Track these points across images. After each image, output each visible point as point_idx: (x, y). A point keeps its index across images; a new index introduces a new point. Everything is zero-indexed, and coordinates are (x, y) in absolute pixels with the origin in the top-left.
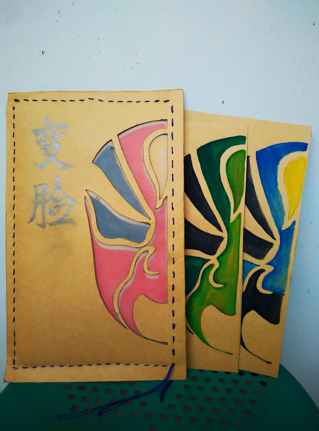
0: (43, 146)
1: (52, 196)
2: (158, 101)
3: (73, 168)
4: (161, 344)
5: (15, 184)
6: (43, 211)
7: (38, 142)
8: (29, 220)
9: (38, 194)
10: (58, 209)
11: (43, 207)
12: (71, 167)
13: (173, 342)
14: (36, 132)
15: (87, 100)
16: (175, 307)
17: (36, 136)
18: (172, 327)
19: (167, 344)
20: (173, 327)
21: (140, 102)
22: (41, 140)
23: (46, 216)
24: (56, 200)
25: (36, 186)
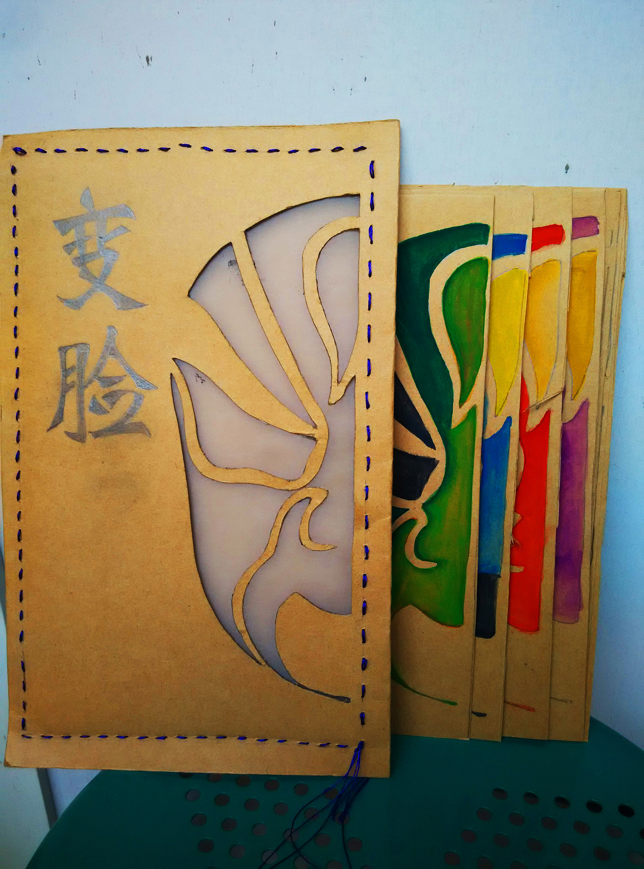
0: (79, 258)
1: (98, 370)
2: (340, 149)
3: (144, 308)
4: (335, 701)
5: (18, 342)
6: (80, 402)
7: (68, 248)
8: (49, 425)
9: (68, 366)
10: (114, 401)
11: (80, 395)
12: (141, 306)
13: (363, 697)
14: (63, 225)
15: (175, 149)
16: (367, 623)
17: (64, 233)
18: (360, 667)
20: (362, 665)
21: (298, 151)
22: (73, 243)
23: (86, 415)
24: (109, 381)
25: (65, 347)
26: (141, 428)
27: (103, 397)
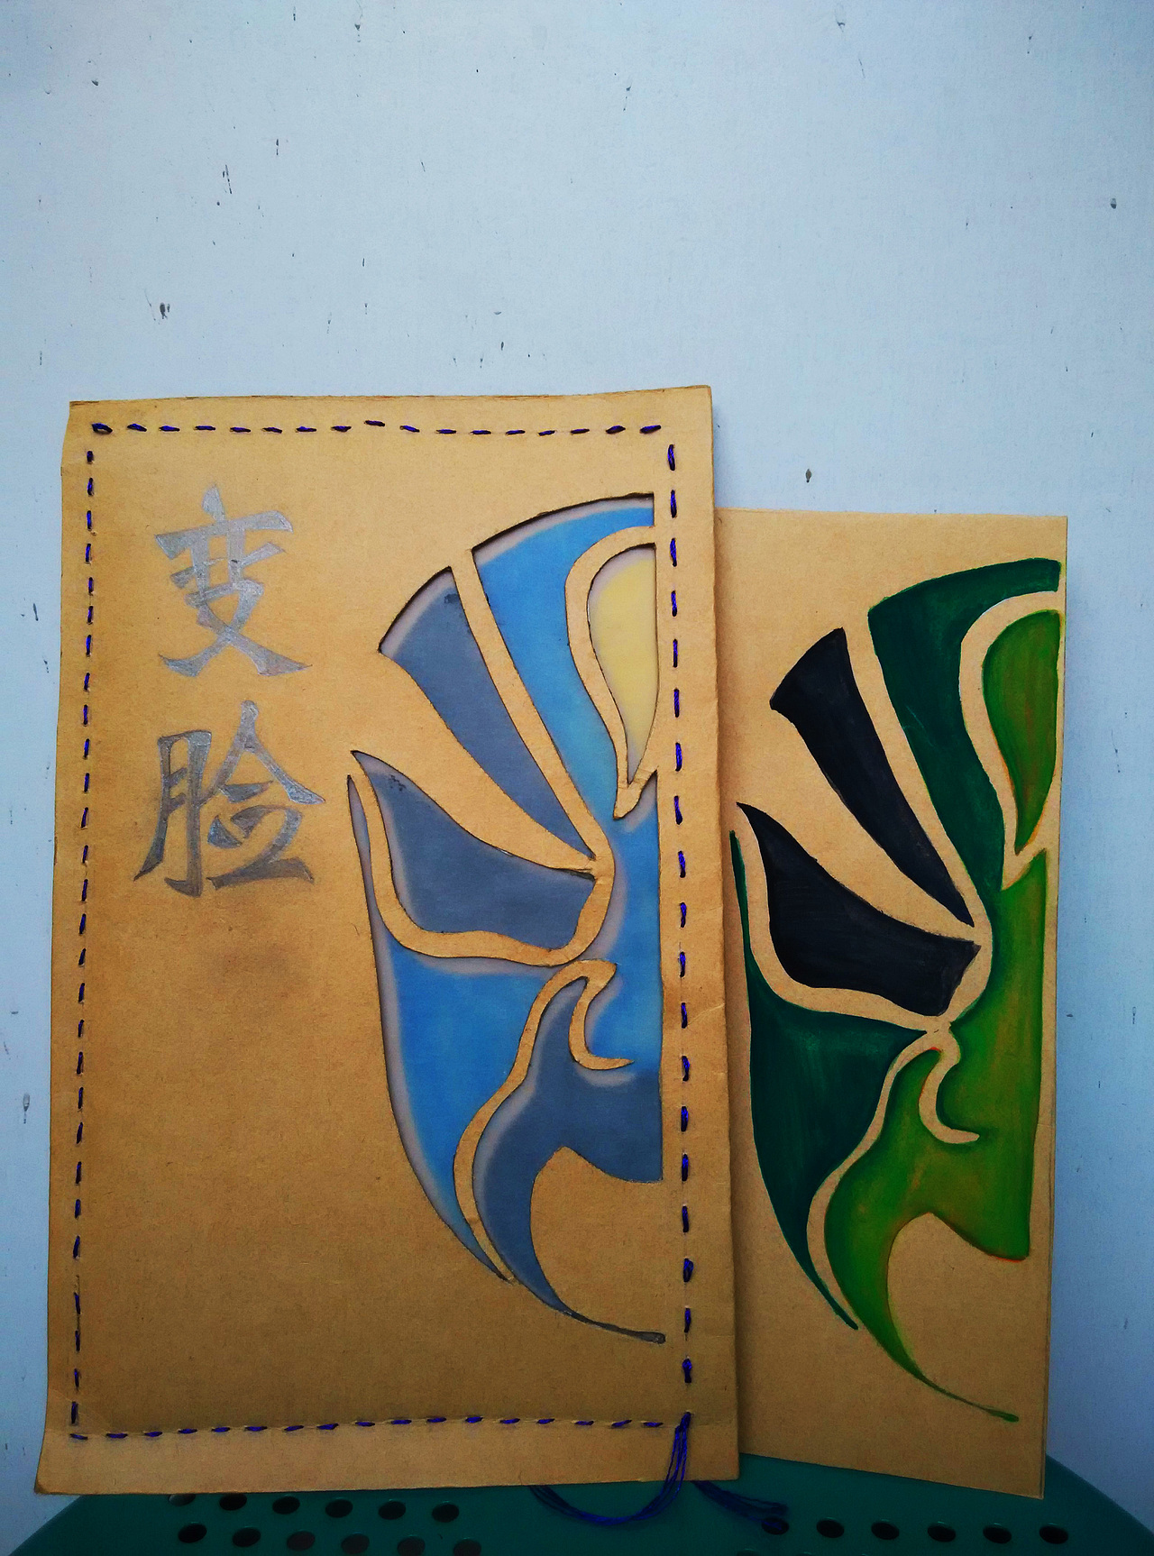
0: (197, 593)
1: (224, 774)
2: (619, 429)
3: (305, 671)
4: (637, 1340)
5: (90, 732)
6: (193, 830)
7: (178, 578)
8: (138, 865)
9: (174, 769)
10: (250, 824)
11: (193, 818)
12: (300, 669)
13: (687, 1330)
14: (172, 541)
15: (359, 429)
16: (690, 1195)
17: (173, 555)
18: (679, 1275)
19: (660, 1338)
20: (684, 1272)
21: (553, 432)
22: (187, 571)
23: (202, 850)
24: (242, 792)
25: (168, 738)
26: (297, 869)
27: (233, 819)
